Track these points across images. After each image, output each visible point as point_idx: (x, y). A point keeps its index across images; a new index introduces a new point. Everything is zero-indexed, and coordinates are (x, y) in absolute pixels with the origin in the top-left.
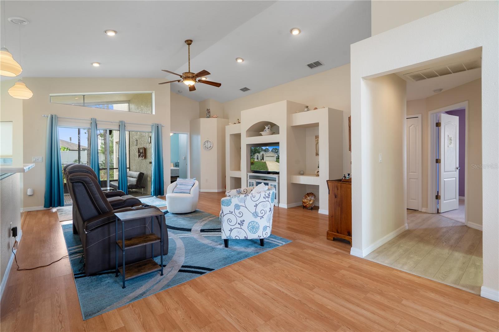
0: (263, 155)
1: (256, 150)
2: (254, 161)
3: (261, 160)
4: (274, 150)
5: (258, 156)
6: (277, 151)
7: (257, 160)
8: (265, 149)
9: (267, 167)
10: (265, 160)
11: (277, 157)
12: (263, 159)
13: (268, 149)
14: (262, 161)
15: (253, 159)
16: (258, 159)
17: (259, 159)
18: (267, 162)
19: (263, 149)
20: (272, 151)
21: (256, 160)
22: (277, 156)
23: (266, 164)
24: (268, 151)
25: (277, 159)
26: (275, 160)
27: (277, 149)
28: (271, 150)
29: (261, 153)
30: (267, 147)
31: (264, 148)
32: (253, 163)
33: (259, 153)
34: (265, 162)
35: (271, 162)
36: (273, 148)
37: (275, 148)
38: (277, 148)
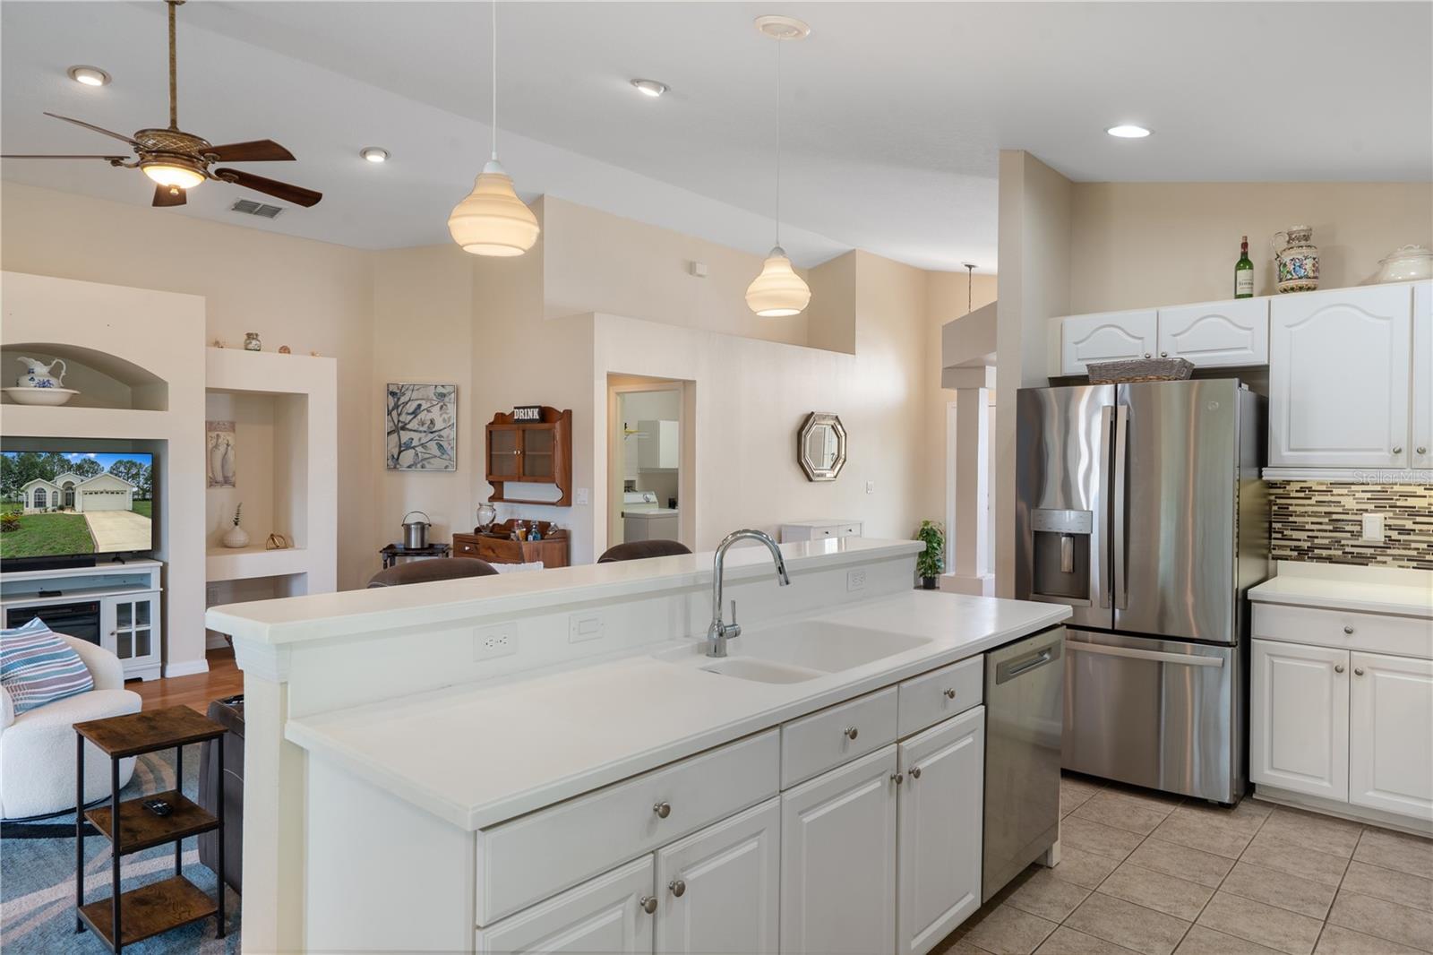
0: (69, 486)
1: (34, 465)
2: (18, 513)
3: (61, 508)
4: (122, 469)
5: (41, 491)
6: (134, 471)
7: (37, 511)
8: (79, 462)
9: (89, 537)
10: (78, 507)
11: (134, 494)
12: (69, 501)
13: (93, 463)
14: (67, 512)
15: (16, 506)
16: (40, 503)
17: (49, 504)
18: (88, 517)
19: (68, 461)
20: (114, 471)
21: (30, 510)
22: (136, 489)
23: (85, 523)
24: (95, 472)
25: (134, 500)
26: (130, 505)
27: (134, 464)
28: (107, 469)
29: (60, 481)
30: (92, 456)
31: (74, 458)
32: (9, 522)
33: (50, 480)
34: (82, 518)
35: (111, 513)
36: (120, 462)
37: (128, 462)
38: (134, 461)
